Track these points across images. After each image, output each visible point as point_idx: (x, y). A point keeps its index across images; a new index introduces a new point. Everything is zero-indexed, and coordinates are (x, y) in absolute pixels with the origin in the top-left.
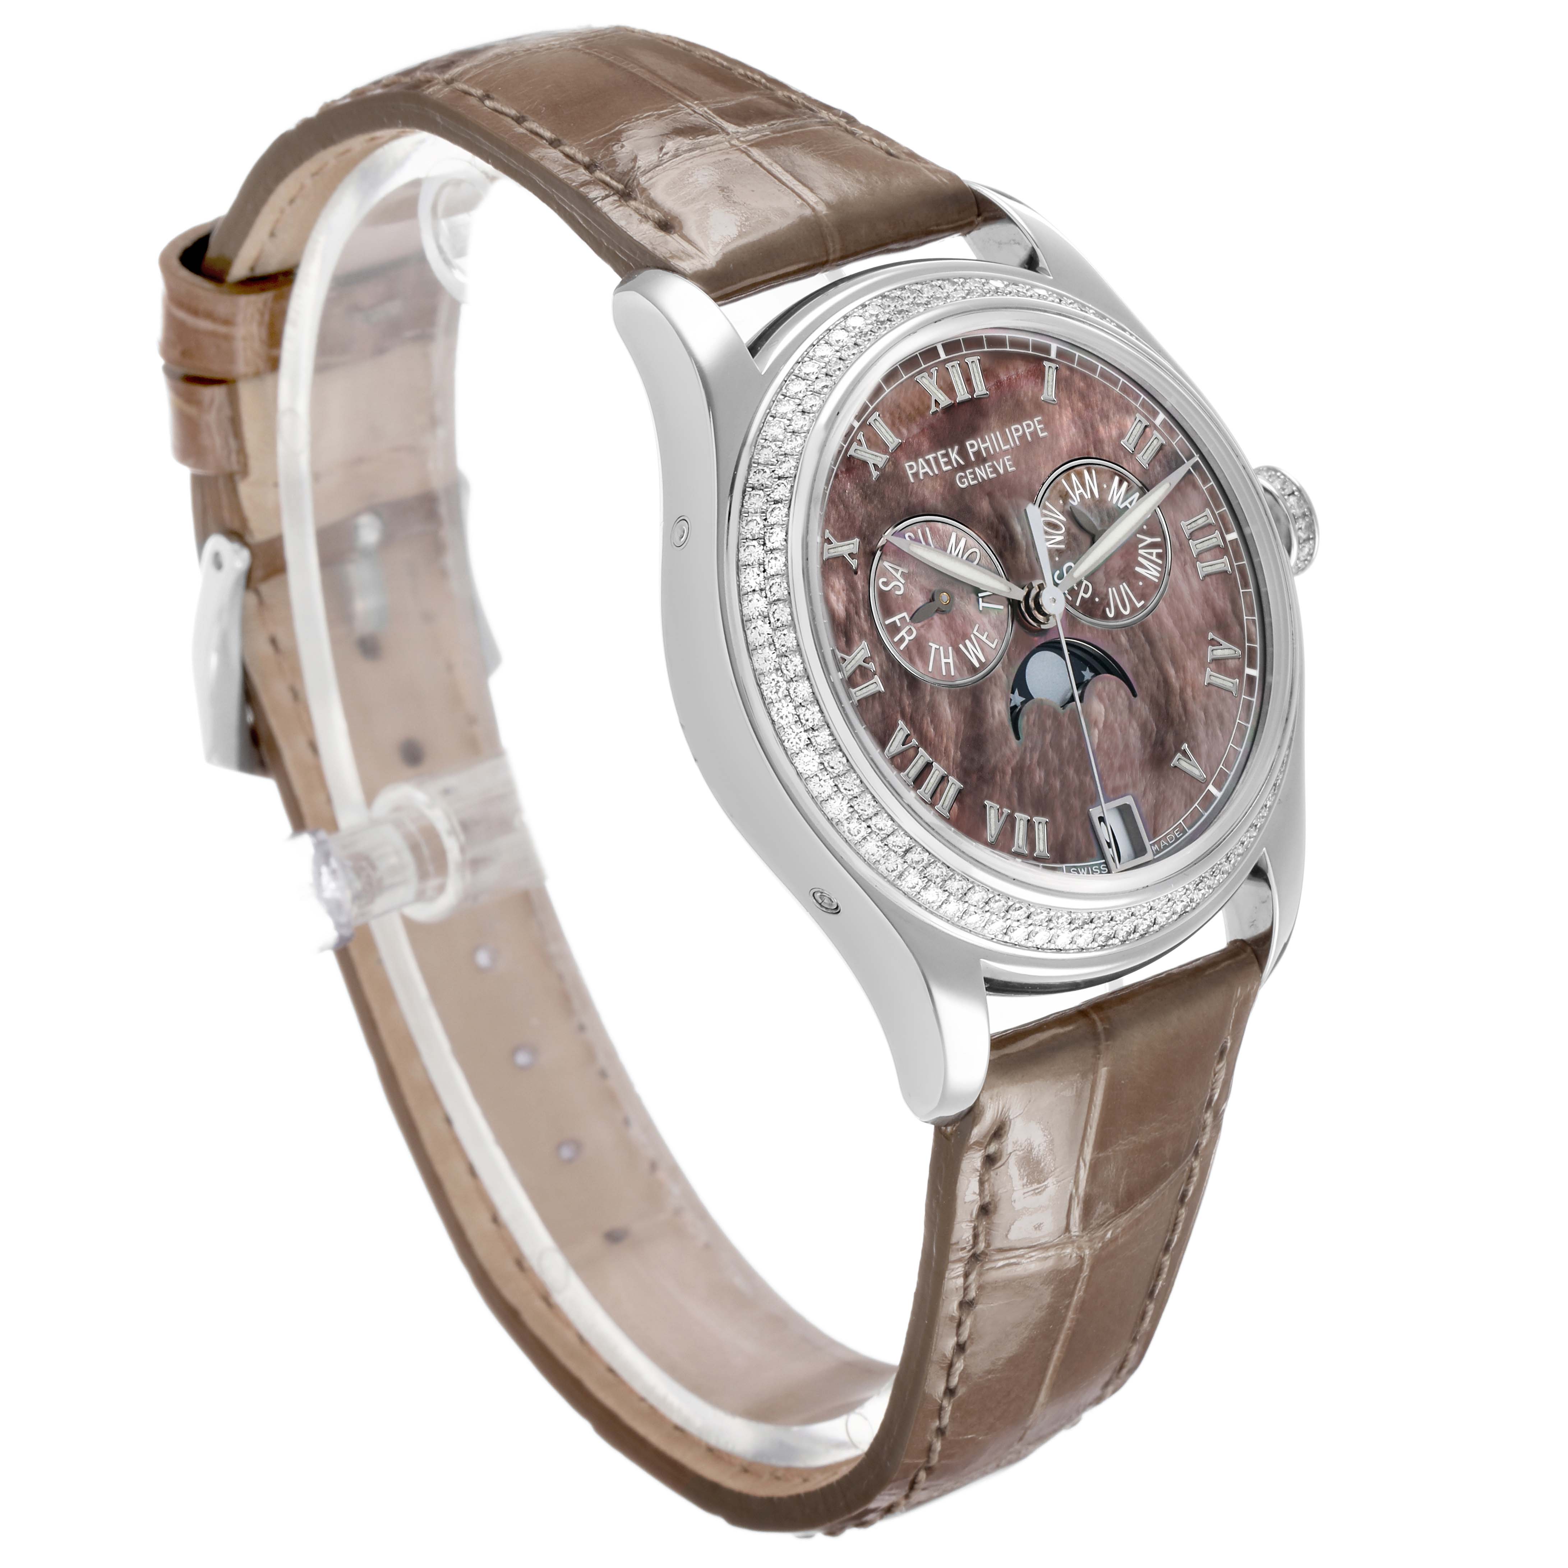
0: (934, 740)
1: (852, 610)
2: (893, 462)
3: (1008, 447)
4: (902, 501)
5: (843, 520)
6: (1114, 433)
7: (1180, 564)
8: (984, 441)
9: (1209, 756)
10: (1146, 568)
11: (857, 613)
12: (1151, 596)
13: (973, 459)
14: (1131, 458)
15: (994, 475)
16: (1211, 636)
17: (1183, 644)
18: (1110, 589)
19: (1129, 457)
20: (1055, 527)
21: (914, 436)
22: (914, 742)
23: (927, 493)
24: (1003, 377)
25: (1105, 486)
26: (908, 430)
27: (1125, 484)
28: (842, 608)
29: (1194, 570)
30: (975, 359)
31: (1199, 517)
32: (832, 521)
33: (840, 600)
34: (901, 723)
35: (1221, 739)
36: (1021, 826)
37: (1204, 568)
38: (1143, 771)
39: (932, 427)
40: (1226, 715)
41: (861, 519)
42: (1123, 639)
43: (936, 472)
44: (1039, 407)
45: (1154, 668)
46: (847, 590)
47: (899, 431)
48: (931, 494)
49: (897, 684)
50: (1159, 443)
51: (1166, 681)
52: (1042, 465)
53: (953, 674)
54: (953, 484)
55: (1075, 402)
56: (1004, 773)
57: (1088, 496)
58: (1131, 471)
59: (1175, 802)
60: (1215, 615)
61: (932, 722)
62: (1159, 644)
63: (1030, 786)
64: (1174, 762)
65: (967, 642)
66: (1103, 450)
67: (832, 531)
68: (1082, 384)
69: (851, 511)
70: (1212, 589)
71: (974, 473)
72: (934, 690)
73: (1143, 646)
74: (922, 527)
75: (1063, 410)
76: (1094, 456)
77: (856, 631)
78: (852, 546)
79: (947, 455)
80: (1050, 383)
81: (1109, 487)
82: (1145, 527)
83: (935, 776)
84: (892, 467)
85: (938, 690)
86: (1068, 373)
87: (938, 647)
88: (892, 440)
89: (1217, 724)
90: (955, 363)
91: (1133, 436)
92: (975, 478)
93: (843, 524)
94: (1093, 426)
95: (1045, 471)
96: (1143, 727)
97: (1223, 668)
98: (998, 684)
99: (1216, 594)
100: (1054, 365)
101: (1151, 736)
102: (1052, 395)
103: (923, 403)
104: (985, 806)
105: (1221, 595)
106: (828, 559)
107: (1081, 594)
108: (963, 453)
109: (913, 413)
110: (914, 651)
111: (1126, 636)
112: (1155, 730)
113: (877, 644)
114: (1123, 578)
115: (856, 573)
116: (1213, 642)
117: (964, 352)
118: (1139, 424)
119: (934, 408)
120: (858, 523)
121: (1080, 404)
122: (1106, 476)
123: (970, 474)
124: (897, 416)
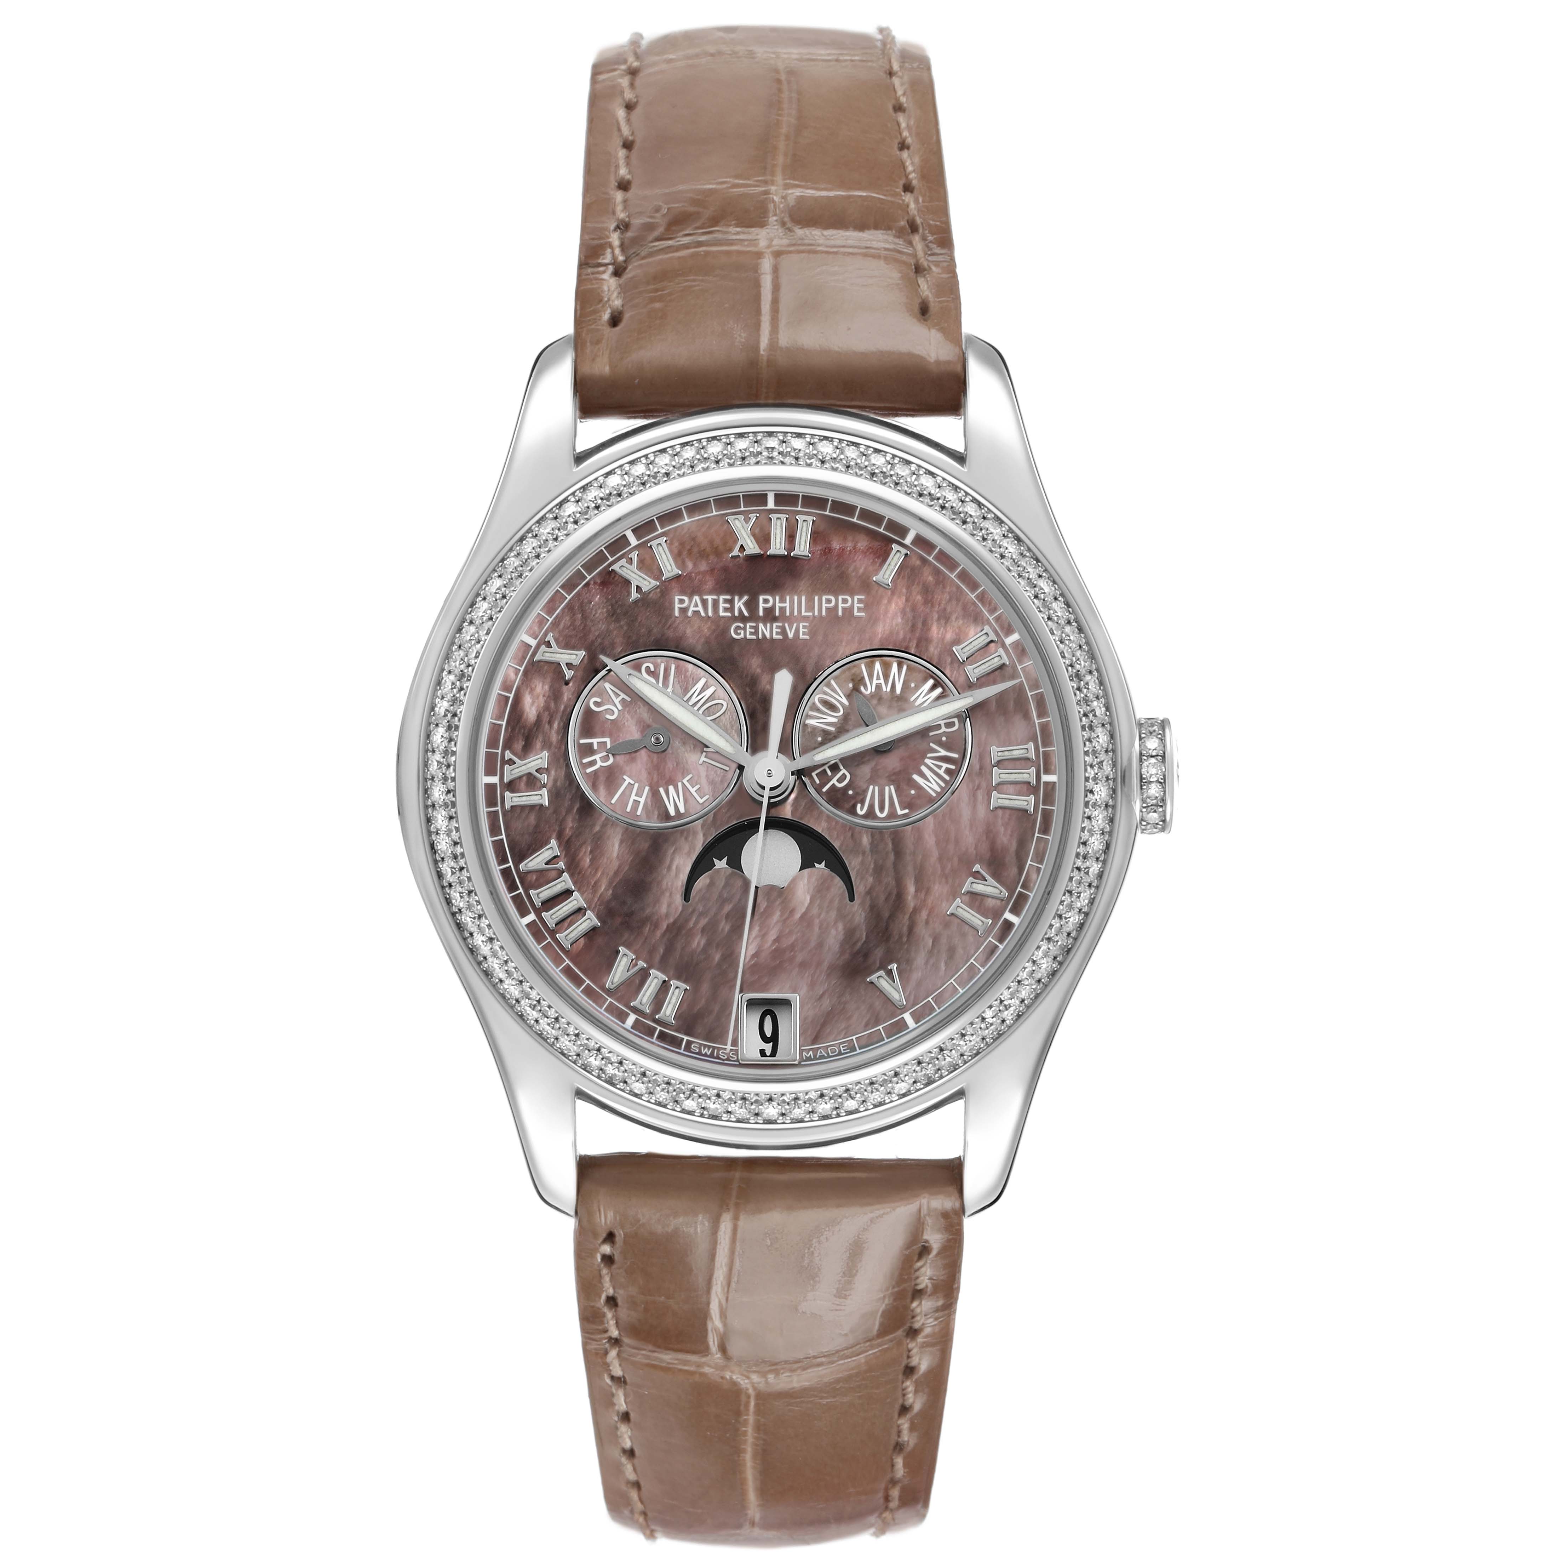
0: (587, 870)
1: (546, 717)
2: (661, 591)
3: (810, 614)
4: (655, 630)
5: (574, 629)
6: (949, 636)
7: (971, 786)
8: (783, 600)
9: (919, 984)
10: (927, 780)
11: (550, 723)
12: (920, 807)
13: (761, 613)
14: (959, 667)
15: (780, 637)
16: (977, 867)
17: (938, 866)
18: (871, 787)
19: (956, 665)
20: (832, 707)
21: (699, 573)
22: (561, 865)
23: (689, 631)
24: (836, 545)
25: (913, 685)
26: (695, 564)
27: (939, 690)
28: (534, 712)
29: (986, 797)
30: (810, 519)
31: (1017, 747)
32: (561, 626)
33: (536, 704)
34: (553, 842)
35: (942, 973)
36: (653, 984)
37: (1000, 799)
38: (829, 975)
39: (725, 569)
40: (960, 951)
41: (597, 633)
42: (865, 840)
43: (710, 614)
44: (866, 586)
45: (890, 879)
46: (548, 697)
47: (684, 562)
48: (692, 635)
49: (567, 804)
50: (1001, 662)
51: (899, 897)
52: (844, 644)
53: (639, 813)
54: (726, 630)
55: (914, 593)
56: (656, 926)
57: (886, 689)
58: (952, 680)
59: (855, 1017)
60: (993, 848)
61: (591, 852)
62: (908, 858)
63: (683, 949)
64: (872, 978)
65: (671, 788)
66: (927, 650)
67: (557, 635)
68: (930, 578)
69: (589, 623)
70: (1000, 822)
71: (756, 628)
72: (609, 822)
73: (887, 853)
74: (667, 662)
75: (895, 597)
76: (912, 652)
77: (540, 738)
78: (575, 657)
79: (731, 602)
80: (891, 567)
81: (917, 688)
82: (944, 739)
83: (570, 905)
84: (659, 595)
85: (613, 824)
86: (918, 563)
87: (632, 782)
88: (670, 569)
89: (944, 956)
90: (783, 517)
91: (971, 646)
92: (756, 633)
93: (573, 633)
94: (925, 623)
95: (843, 650)
96: (850, 933)
97: (977, 904)
98: (690, 839)
99: (1002, 830)
100: (904, 551)
101: (855, 943)
102: (888, 579)
103: (725, 544)
104: (618, 952)
105: (1009, 832)
106: (539, 662)
107: (834, 781)
108: (752, 605)
109: (708, 550)
110: (602, 778)
111: (870, 837)
112: (864, 940)
113: (561, 758)
114: (893, 781)
115: (567, 683)
116: (977, 875)
117: (799, 508)
118: (984, 637)
119: (736, 552)
120: (591, 637)
121: (919, 597)
122: (920, 676)
123: (751, 627)
124: (688, 547)
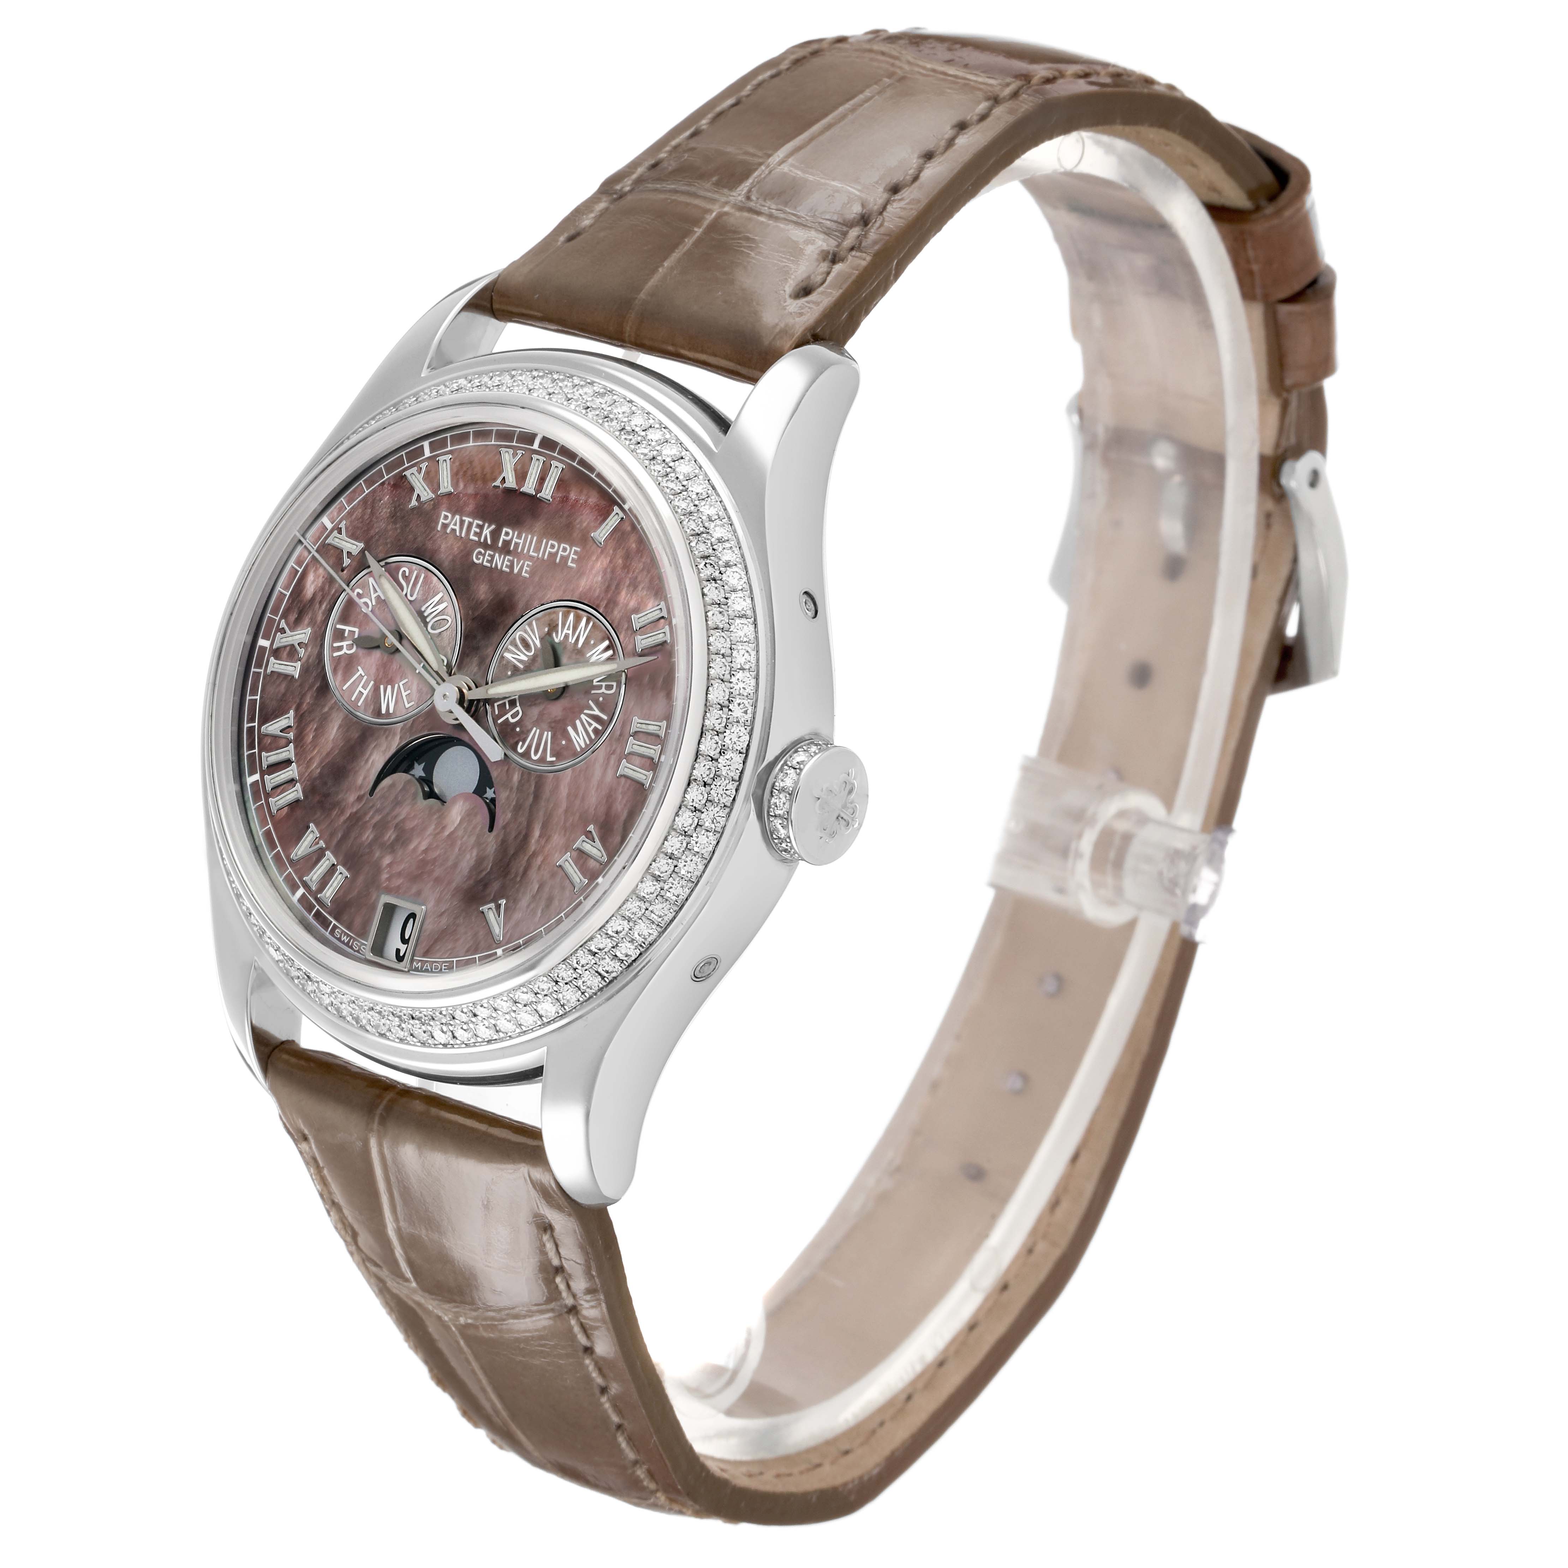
0: (307, 746)
1: (318, 599)
2: (434, 503)
3: (536, 555)
4: (419, 539)
5: (362, 522)
6: (632, 604)
7: (608, 749)
8: (519, 537)
9: (517, 924)
10: (578, 734)
11: (321, 603)
12: (565, 758)
13: (500, 545)
14: (631, 634)
15: (508, 570)
16: (591, 828)
17: (563, 817)
18: (535, 729)
19: (630, 632)
20: (527, 646)
21: (466, 495)
22: (291, 735)
23: (443, 546)
24: (573, 496)
25: (592, 642)
26: (465, 486)
27: (610, 652)
28: (312, 590)
29: (617, 764)
30: (561, 466)
31: (653, 723)
32: (354, 517)
33: (315, 583)
34: (292, 713)
35: (537, 919)
36: (325, 865)
37: (627, 768)
38: (453, 896)
39: (486, 497)
40: (556, 903)
41: (377, 530)
42: (516, 777)
43: (463, 535)
44: (585, 540)
45: (523, 819)
46: (326, 579)
47: (458, 482)
48: (446, 550)
49: (311, 680)
50: (664, 639)
51: (526, 837)
52: (553, 589)
53: (359, 704)
54: (469, 554)
55: (618, 556)
56: (342, 812)
57: (572, 640)
58: (623, 645)
59: (461, 941)
60: (608, 814)
61: (316, 729)
62: (543, 803)
63: (356, 838)
64: (484, 908)
65: (389, 687)
66: (612, 612)
67: (348, 524)
68: (634, 546)
69: (374, 520)
70: (620, 790)
71: (493, 557)
72: (336, 706)
73: (528, 794)
74: (420, 570)
75: (603, 556)
76: (601, 611)
77: (310, 615)
78: (353, 547)
79: (481, 527)
80: (608, 527)
81: (595, 645)
82: (601, 699)
83: (287, 774)
84: (432, 507)
85: (339, 709)
86: (629, 528)
87: (363, 674)
88: (446, 485)
89: (543, 903)
90: (542, 458)
91: (645, 618)
92: (491, 562)
93: (360, 525)
94: (618, 586)
95: (551, 595)
96: (480, 861)
97: (581, 862)
98: (389, 738)
99: (620, 797)
100: (621, 515)
101: (482, 871)
102: (602, 537)
103: (492, 473)
104: (308, 827)
105: (624, 802)
106: (329, 544)
107: (509, 715)
108: (495, 534)
109: (479, 475)
110: (343, 664)
111: (520, 776)
112: (489, 870)
113: (318, 638)
114: (552, 728)
115: (343, 570)
116: (589, 834)
117: (555, 455)
118: (658, 612)
119: (498, 483)
120: (372, 532)
121: (620, 561)
122: (599, 635)
123: (489, 555)
124: (465, 469)
